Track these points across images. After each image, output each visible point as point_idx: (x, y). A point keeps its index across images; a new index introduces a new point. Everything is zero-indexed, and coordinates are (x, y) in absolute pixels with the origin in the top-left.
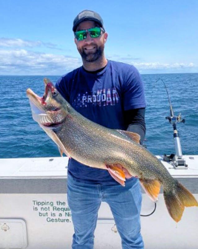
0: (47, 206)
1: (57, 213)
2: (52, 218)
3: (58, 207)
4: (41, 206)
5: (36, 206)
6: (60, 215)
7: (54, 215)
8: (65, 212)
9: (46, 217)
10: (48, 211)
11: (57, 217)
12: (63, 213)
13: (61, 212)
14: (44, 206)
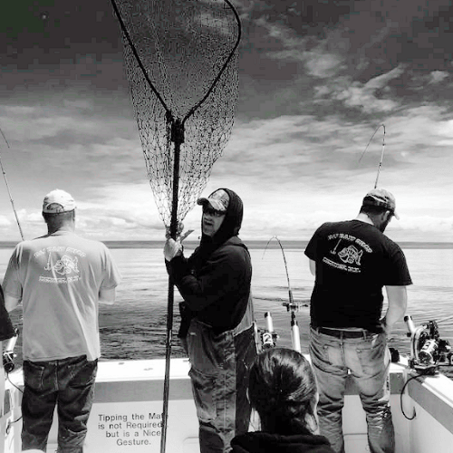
0: (118, 422)
1: (132, 431)
2: (124, 439)
3: (133, 422)
4: (109, 422)
5: (103, 422)
6: (137, 434)
7: (127, 434)
8: (143, 429)
9: (116, 438)
10: (119, 430)
11: (132, 437)
12: (141, 432)
13: (137, 429)
14: (114, 423)
